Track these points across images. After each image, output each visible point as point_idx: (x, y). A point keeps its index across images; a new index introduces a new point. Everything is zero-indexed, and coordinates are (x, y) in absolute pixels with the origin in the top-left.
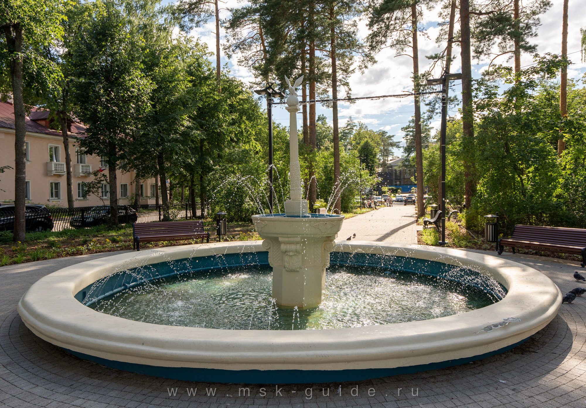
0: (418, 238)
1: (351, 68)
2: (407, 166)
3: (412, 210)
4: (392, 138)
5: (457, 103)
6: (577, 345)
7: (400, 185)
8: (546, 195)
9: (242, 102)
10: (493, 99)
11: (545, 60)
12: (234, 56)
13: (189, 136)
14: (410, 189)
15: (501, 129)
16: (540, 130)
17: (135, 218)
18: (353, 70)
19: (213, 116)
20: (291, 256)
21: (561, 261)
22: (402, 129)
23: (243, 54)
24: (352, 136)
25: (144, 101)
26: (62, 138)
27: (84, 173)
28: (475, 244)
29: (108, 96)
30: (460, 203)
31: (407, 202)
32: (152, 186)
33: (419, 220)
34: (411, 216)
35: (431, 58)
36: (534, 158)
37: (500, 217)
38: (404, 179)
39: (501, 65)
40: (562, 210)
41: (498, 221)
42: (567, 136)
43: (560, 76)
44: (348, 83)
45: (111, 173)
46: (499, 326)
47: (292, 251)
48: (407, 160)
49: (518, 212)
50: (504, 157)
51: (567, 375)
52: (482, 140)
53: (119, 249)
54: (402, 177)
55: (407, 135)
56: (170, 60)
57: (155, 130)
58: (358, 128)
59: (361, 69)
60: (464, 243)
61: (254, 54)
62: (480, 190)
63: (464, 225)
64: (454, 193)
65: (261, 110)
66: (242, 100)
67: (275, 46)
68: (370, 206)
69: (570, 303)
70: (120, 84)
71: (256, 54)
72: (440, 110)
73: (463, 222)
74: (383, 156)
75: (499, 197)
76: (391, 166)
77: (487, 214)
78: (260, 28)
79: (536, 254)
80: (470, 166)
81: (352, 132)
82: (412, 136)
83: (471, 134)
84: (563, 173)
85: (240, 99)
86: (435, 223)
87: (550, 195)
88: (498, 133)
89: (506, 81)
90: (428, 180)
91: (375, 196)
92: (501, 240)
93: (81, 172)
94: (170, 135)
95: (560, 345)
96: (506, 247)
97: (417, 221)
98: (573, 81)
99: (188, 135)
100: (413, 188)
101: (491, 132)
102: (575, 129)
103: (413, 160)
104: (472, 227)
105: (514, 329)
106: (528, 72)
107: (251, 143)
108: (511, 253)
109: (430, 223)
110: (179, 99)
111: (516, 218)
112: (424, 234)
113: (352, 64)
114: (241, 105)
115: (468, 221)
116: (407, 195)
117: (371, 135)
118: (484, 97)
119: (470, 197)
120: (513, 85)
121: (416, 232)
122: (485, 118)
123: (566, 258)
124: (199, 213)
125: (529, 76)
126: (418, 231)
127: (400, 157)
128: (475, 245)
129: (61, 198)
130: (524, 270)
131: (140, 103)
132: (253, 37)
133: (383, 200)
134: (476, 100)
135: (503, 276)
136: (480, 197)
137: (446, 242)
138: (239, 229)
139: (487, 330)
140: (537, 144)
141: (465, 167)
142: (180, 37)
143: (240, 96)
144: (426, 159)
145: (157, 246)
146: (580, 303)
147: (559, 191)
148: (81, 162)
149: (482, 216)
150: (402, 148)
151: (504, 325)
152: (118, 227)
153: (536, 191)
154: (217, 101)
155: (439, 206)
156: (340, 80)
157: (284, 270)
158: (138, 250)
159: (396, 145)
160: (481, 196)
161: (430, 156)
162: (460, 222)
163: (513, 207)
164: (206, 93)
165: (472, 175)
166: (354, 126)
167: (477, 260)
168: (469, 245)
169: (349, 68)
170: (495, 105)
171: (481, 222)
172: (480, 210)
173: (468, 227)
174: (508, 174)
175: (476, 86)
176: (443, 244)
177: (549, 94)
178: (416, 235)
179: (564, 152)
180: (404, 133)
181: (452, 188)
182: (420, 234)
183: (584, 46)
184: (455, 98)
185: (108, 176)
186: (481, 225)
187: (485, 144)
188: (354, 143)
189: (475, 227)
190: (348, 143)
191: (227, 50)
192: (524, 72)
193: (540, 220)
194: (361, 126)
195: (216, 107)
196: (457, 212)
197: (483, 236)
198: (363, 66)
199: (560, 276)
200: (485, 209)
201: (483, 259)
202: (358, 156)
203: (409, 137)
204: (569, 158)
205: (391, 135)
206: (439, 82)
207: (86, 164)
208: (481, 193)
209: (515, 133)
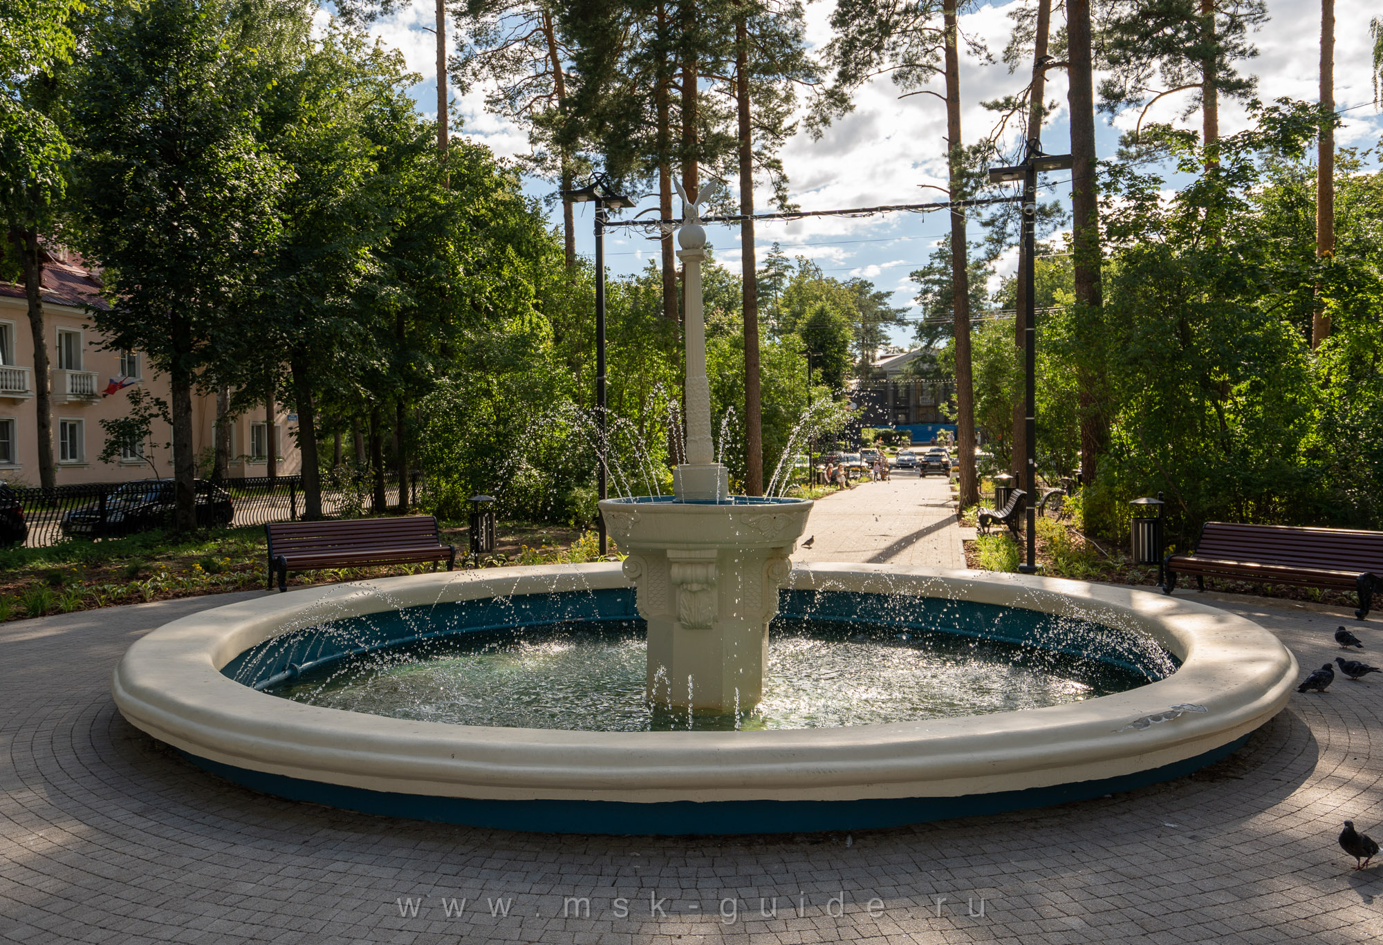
0: (968, 559)
1: (787, 122)
2: (928, 372)
3: (941, 489)
4: (886, 300)
5: (1060, 220)
6: (1325, 764)
7: (907, 423)
8: (1281, 449)
9: (502, 208)
10: (1148, 209)
11: (1276, 115)
12: (476, 87)
13: (374, 301)
14: (934, 434)
15: (1169, 287)
16: (1264, 290)
17: (226, 512)
18: (790, 128)
19: (431, 248)
20: (694, 593)
21: (1310, 606)
22: (912, 275)
23: (501, 83)
24: (779, 294)
25: (263, 213)
26: (25, 303)
27: (77, 396)
28: (1109, 570)
29: (172, 198)
30: (1066, 471)
31: (928, 468)
32: (257, 429)
33: (965, 513)
34: (943, 506)
35: (996, 106)
36: (1248, 360)
37: (1169, 505)
38: (918, 407)
39: (1169, 126)
40: (1319, 485)
41: (1162, 514)
42: (1332, 303)
43: (1316, 149)
44: (778, 162)
45: (179, 396)
46: (1164, 719)
47: (698, 582)
48: (926, 357)
49: (1213, 493)
50: (1177, 357)
51: (1299, 814)
52: (1123, 315)
53: (230, 588)
54: (912, 402)
55: (925, 292)
56: (323, 103)
57: (290, 286)
58: (797, 274)
59: (811, 125)
60: (1081, 568)
61: (529, 81)
62: (1120, 437)
63: (1079, 525)
64: (1052, 445)
65: (549, 229)
66: (503, 203)
67: (595, 68)
68: (834, 480)
69: (1321, 691)
70: (204, 170)
71: (535, 83)
72: (1016, 239)
73: (1077, 519)
74: (861, 346)
75: (1164, 455)
76: (882, 373)
77: (1136, 498)
78: (548, 17)
79: (1254, 591)
80: (1093, 378)
81: (781, 284)
82: (940, 293)
83: (1096, 299)
84: (1324, 394)
85: (498, 203)
86: (1007, 520)
87: (1290, 449)
88: (1162, 298)
89: (1180, 166)
90: (984, 412)
91: (842, 454)
92: (1170, 560)
93: (68, 390)
94: (324, 297)
95: (1291, 766)
96: (1183, 576)
97: (959, 516)
98: (1353, 154)
99: (372, 297)
100: (942, 430)
101: (1145, 295)
102: (1350, 286)
103: (945, 359)
104: (1099, 530)
105: (1193, 725)
106: (1235, 144)
107: (527, 318)
108: (1195, 591)
109: (996, 521)
110: (348, 205)
111: (1206, 507)
112: (983, 548)
113: (788, 112)
114: (501, 216)
115: (1088, 516)
116: (927, 450)
117: (830, 290)
118: (1126, 204)
119: (1095, 456)
120: (1199, 176)
121: (961, 544)
122: (1130, 257)
123: (1325, 601)
124: (392, 499)
125: (1237, 153)
126: (964, 541)
127: (907, 350)
128: (1109, 573)
129: (17, 461)
130: (1220, 621)
131: (254, 218)
132: (526, 39)
133: (865, 464)
134: (1106, 211)
135: (1175, 634)
136: (1119, 455)
137: (1037, 565)
138: (510, 539)
139: (1141, 726)
140: (1257, 325)
141: (1080, 380)
142: (332, 36)
143: (499, 195)
144: (980, 356)
145: (319, 580)
146: (1343, 691)
147: (1312, 439)
148: (69, 366)
149: (1125, 502)
150: (911, 327)
151: (1173, 716)
152: (197, 536)
153: (1256, 440)
154: (440, 207)
155: (1017, 477)
156: (758, 154)
157: (676, 625)
158: (283, 590)
159: (896, 318)
160: (1122, 454)
161: (990, 351)
162: (1069, 517)
163: (1200, 479)
164: (412, 189)
165: (1100, 400)
166: (787, 267)
167: (1114, 602)
168: (1093, 572)
169: (780, 122)
170: (1156, 226)
171: (1122, 518)
172: (1118, 488)
173: (1090, 530)
174: (1188, 397)
175: (1106, 178)
176: (1030, 570)
177: (1289, 192)
178: (962, 550)
179: (1323, 342)
180: (917, 287)
181: (1047, 431)
182: (970, 547)
183: (1380, 67)
184: (1056, 208)
185: (170, 404)
186: (1122, 524)
187: (1131, 326)
188: (785, 312)
189: (1108, 530)
190: (770, 313)
191: (458, 73)
192: (1224, 144)
193: (1263, 511)
194: (806, 268)
195: (438, 223)
196: (1062, 493)
197: (1128, 553)
198: (818, 119)
199: (1305, 639)
200: (1131, 486)
201: (1130, 599)
202: (803, 349)
203: (930, 296)
204: (1337, 358)
205: (884, 291)
206: (1017, 176)
207: (83, 371)
208: (1122, 445)
209: (1205, 297)
